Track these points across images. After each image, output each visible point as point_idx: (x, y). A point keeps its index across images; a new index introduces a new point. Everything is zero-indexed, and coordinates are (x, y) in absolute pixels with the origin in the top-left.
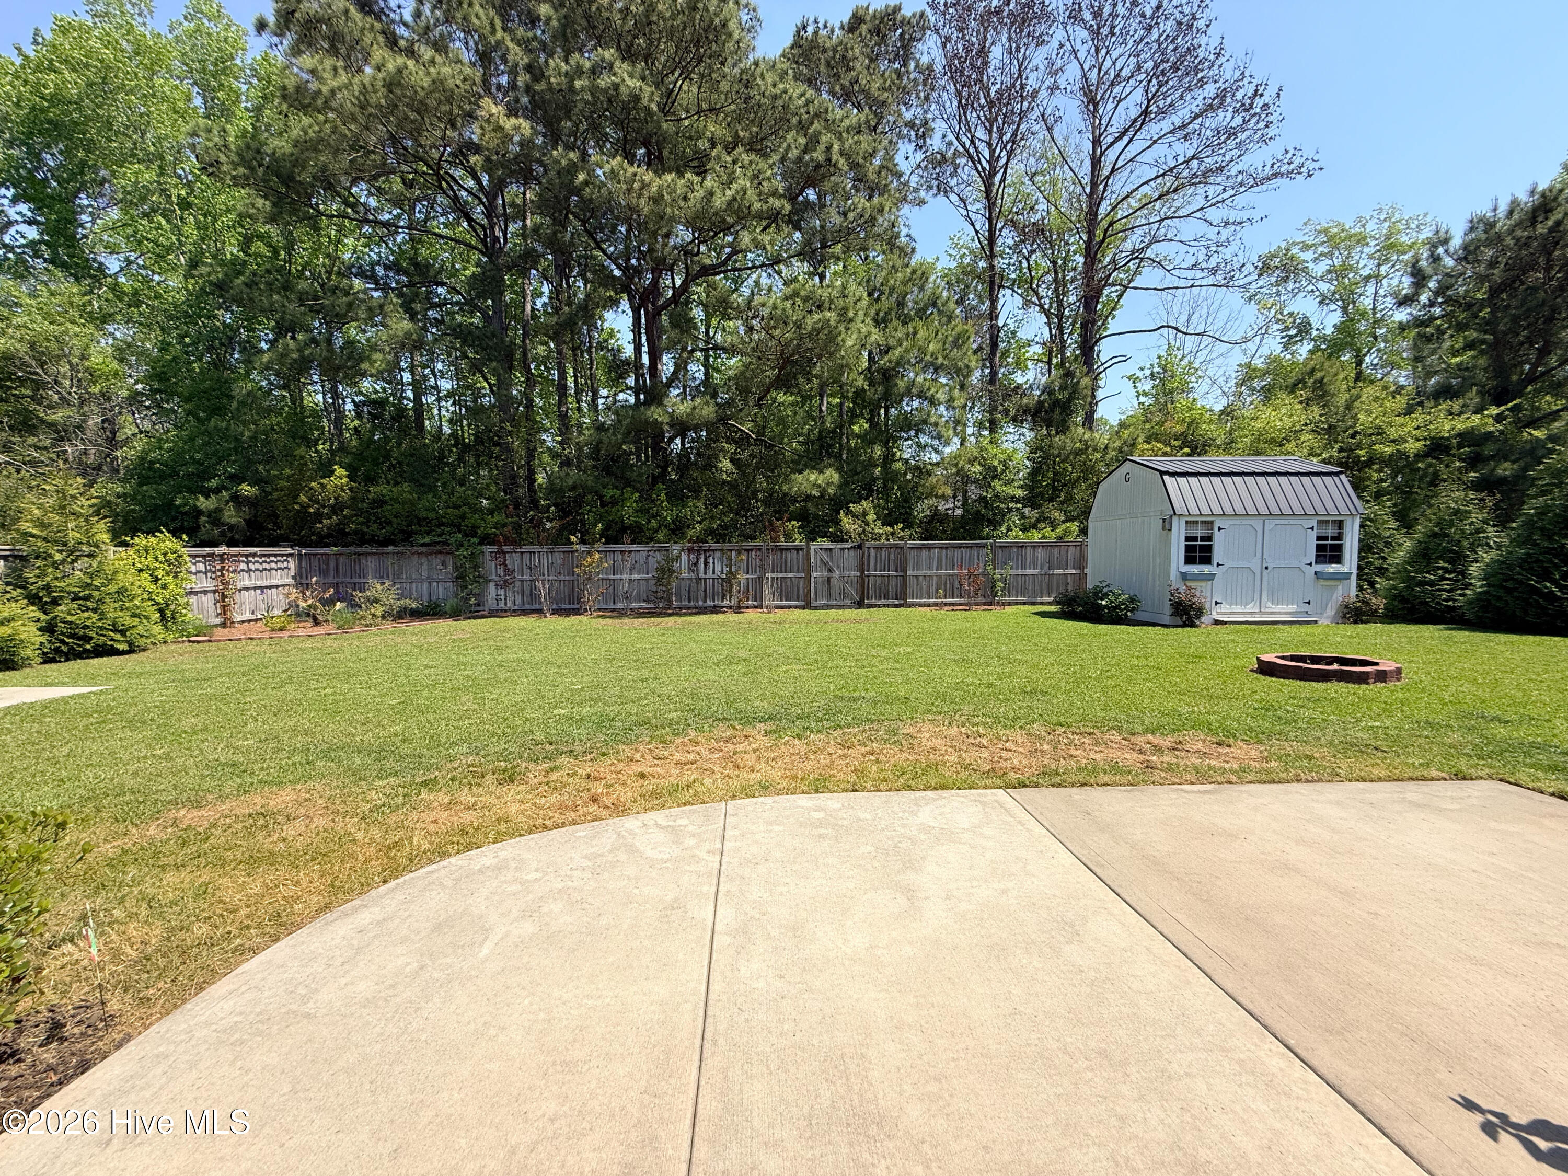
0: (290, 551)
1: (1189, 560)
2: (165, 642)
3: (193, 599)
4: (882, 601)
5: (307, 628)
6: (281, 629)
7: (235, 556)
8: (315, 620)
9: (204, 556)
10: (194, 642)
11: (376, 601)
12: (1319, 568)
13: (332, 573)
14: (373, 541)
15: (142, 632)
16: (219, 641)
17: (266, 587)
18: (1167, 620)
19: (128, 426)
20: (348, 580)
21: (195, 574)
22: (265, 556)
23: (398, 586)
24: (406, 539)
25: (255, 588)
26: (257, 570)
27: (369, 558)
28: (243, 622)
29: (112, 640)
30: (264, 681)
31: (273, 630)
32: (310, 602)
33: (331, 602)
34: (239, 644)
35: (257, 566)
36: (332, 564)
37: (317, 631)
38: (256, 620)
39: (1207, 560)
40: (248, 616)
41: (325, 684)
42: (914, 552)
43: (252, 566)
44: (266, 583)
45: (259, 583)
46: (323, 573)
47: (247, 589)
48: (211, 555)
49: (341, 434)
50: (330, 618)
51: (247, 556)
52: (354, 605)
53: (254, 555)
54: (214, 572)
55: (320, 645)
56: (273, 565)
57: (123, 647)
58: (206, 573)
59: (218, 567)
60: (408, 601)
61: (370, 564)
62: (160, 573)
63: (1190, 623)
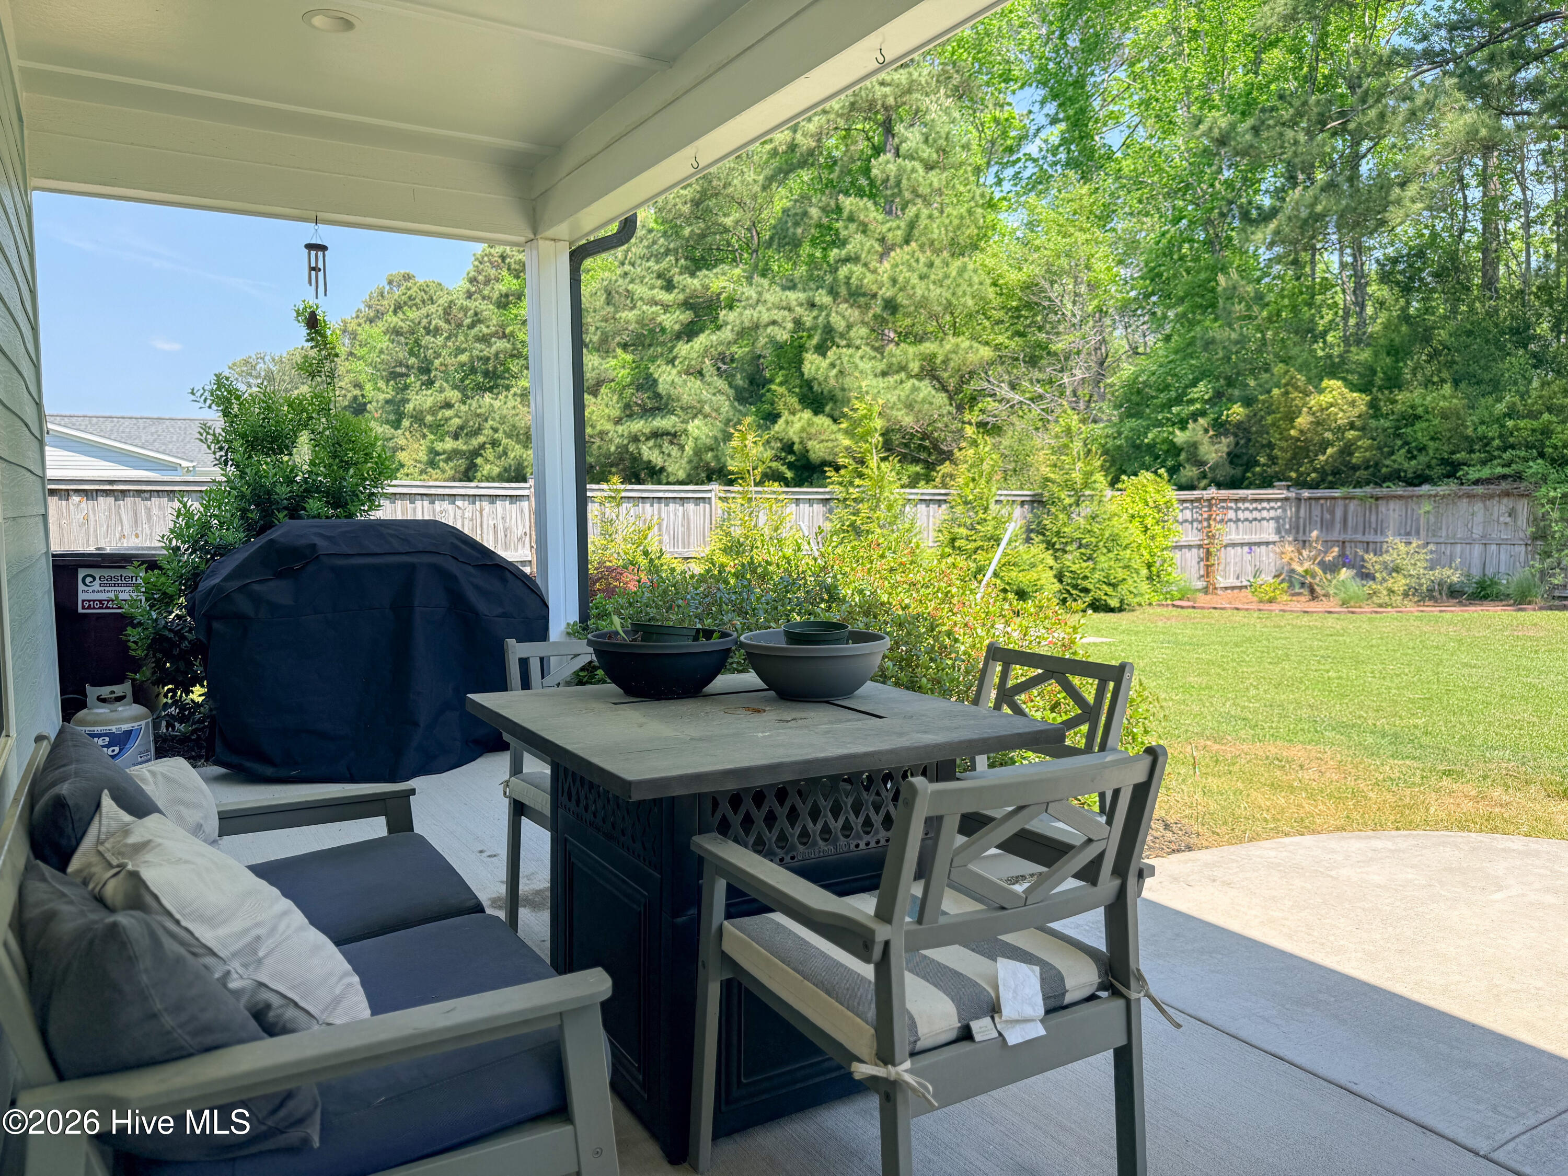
0: (1284, 493)
2: (1150, 604)
3: (1178, 555)
5: (1302, 602)
6: (1270, 601)
7: (1224, 501)
8: (1312, 591)
9: (1192, 501)
10: (1177, 607)
11: (1397, 570)
13: (1338, 526)
14: (1396, 476)
15: (1132, 589)
16: (1203, 608)
17: (1255, 544)
19: (1118, 340)
20: (1359, 537)
21: (1181, 523)
22: (1256, 500)
23: (1431, 547)
24: (1451, 475)
25: (1242, 545)
26: (1247, 520)
27: (1392, 505)
28: (1226, 588)
29: (1106, 594)
30: (1258, 654)
31: (1261, 601)
32: (1307, 565)
33: (1331, 568)
34: (1226, 614)
35: (1247, 515)
36: (1339, 513)
37: (1313, 606)
38: (1241, 588)
40: (1231, 581)
41: (1328, 667)
43: (1241, 515)
44: (1255, 538)
45: (1247, 538)
46: (1327, 526)
47: (1234, 545)
48: (1198, 500)
49: (1363, 307)
50: (1332, 591)
51: (1236, 501)
52: (1365, 576)
53: (1244, 500)
54: (1200, 522)
55: (1319, 624)
56: (1265, 514)
57: (1114, 603)
58: (1192, 523)
59: (1205, 516)
60: (1447, 572)
61: (1392, 512)
62: (1149, 521)
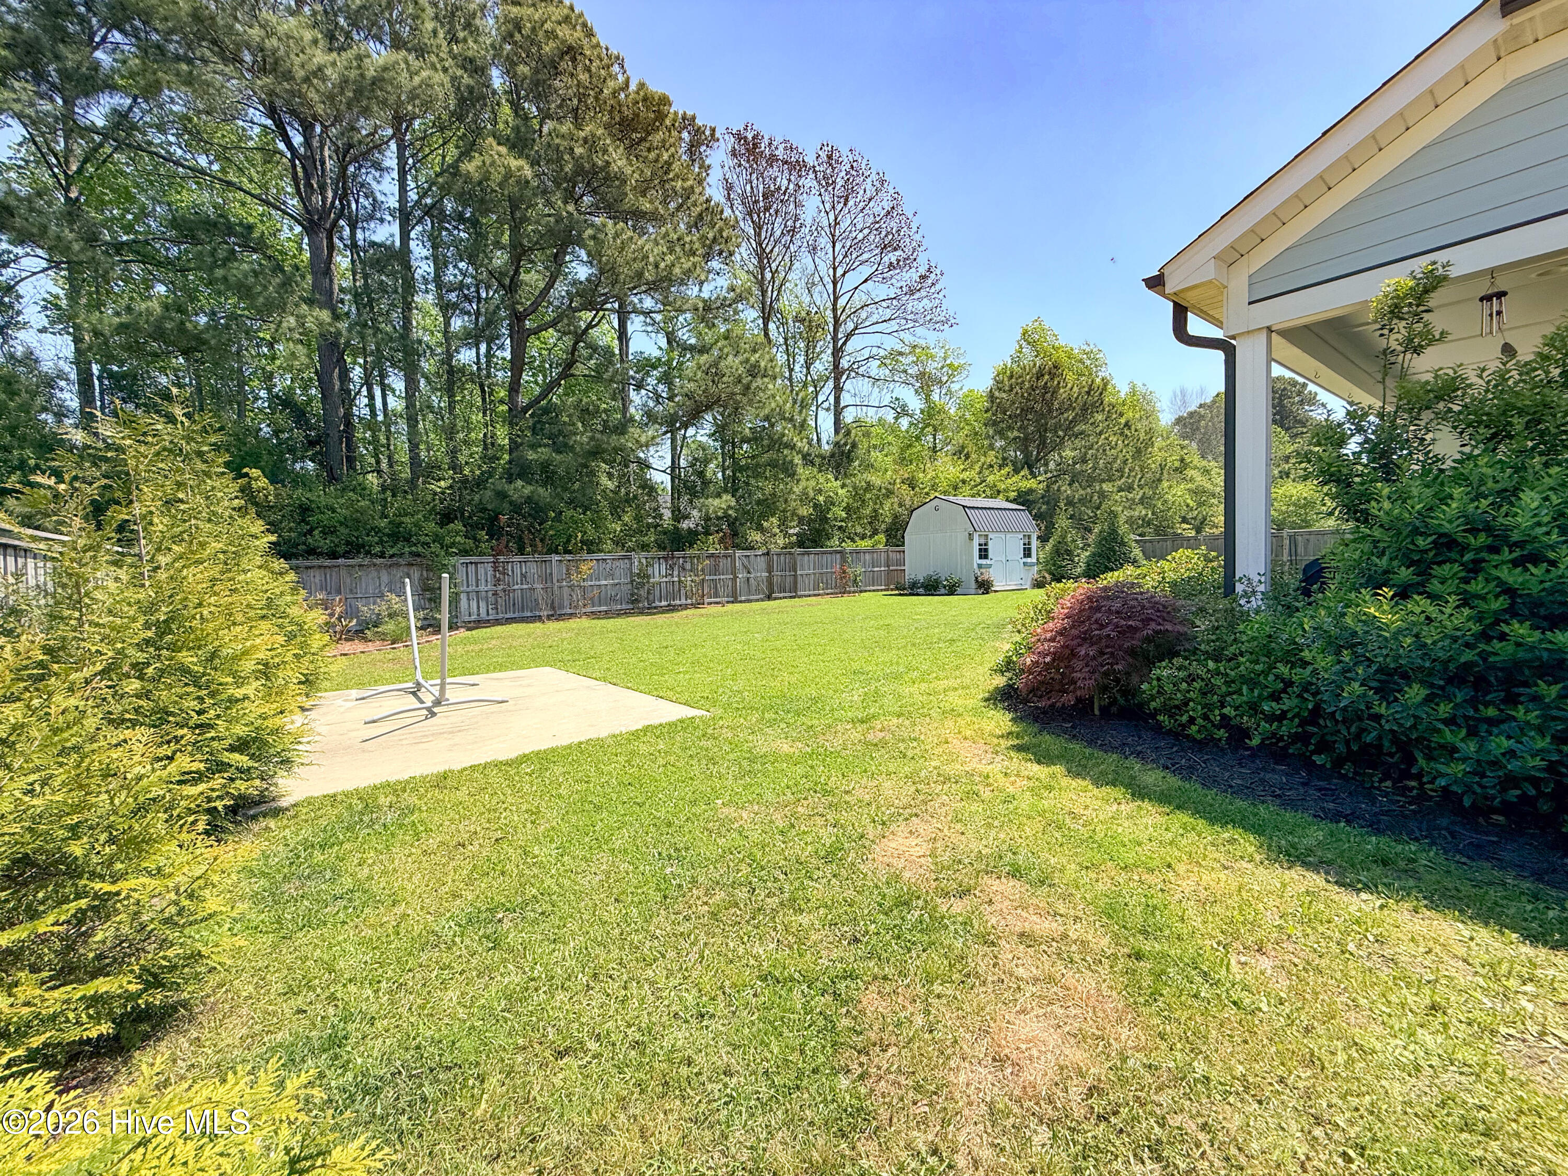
1: (980, 557)
4: (781, 595)
12: (1025, 560)
18: (973, 591)
39: (986, 557)
42: (799, 557)
63: (987, 591)
